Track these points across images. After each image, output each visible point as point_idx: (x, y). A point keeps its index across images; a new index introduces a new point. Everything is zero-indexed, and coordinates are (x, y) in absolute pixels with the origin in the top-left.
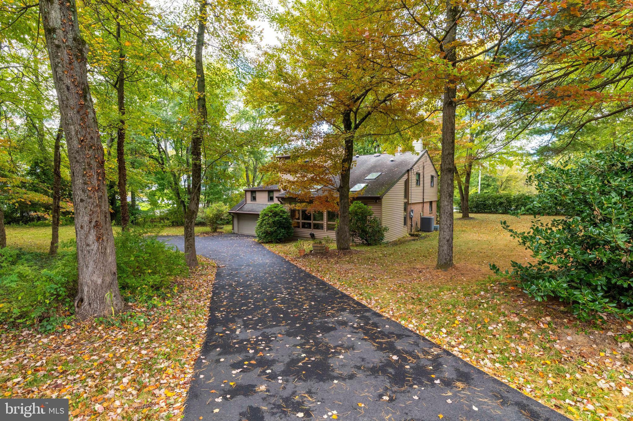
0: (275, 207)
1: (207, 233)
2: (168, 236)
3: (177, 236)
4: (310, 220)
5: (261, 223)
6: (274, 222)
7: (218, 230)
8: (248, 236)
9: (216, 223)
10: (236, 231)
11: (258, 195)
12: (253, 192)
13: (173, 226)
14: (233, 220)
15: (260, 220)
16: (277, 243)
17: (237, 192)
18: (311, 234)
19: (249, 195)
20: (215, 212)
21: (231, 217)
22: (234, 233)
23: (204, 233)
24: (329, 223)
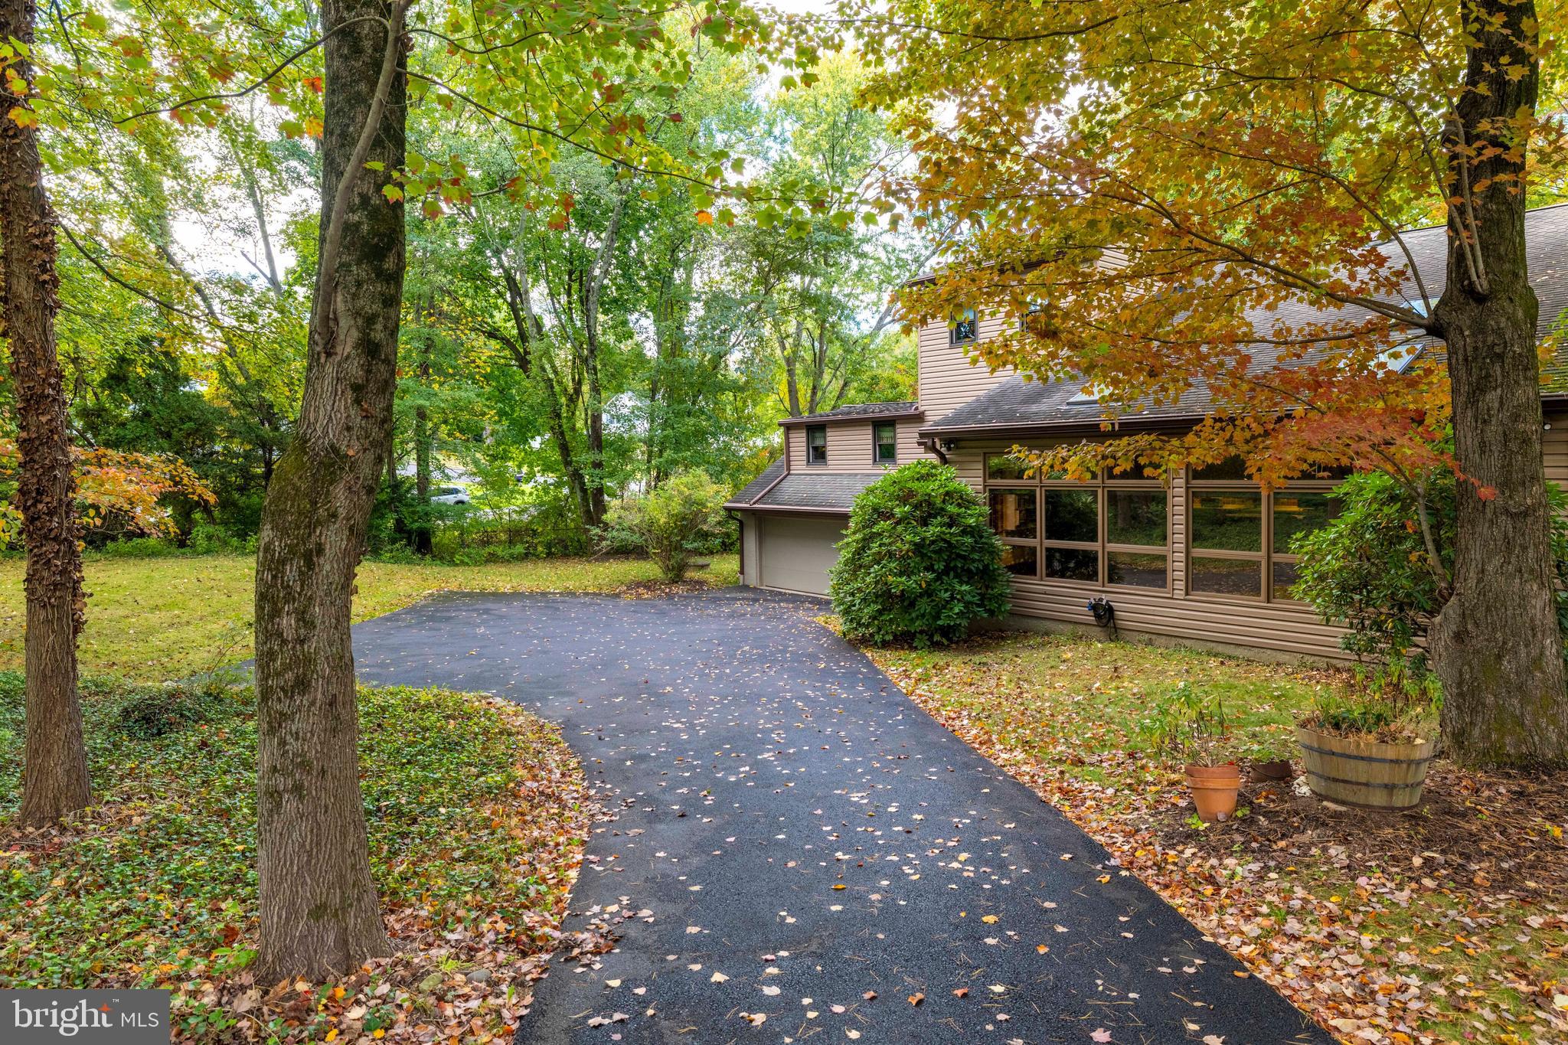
0: (923, 478)
1: (649, 585)
2: (516, 595)
3: (544, 594)
4: (1093, 538)
5: (859, 552)
6: (919, 548)
7: (690, 574)
8: (796, 600)
9: (678, 548)
10: (752, 578)
11: (835, 442)
12: (815, 429)
13: (550, 555)
14: (741, 538)
15: (852, 536)
16: (935, 646)
17: (759, 442)
18: (1094, 607)
19: (799, 440)
20: (676, 507)
21: (733, 526)
22: (745, 588)
23: (638, 584)
24: (1199, 552)
